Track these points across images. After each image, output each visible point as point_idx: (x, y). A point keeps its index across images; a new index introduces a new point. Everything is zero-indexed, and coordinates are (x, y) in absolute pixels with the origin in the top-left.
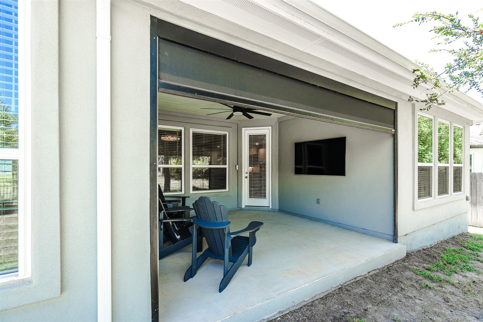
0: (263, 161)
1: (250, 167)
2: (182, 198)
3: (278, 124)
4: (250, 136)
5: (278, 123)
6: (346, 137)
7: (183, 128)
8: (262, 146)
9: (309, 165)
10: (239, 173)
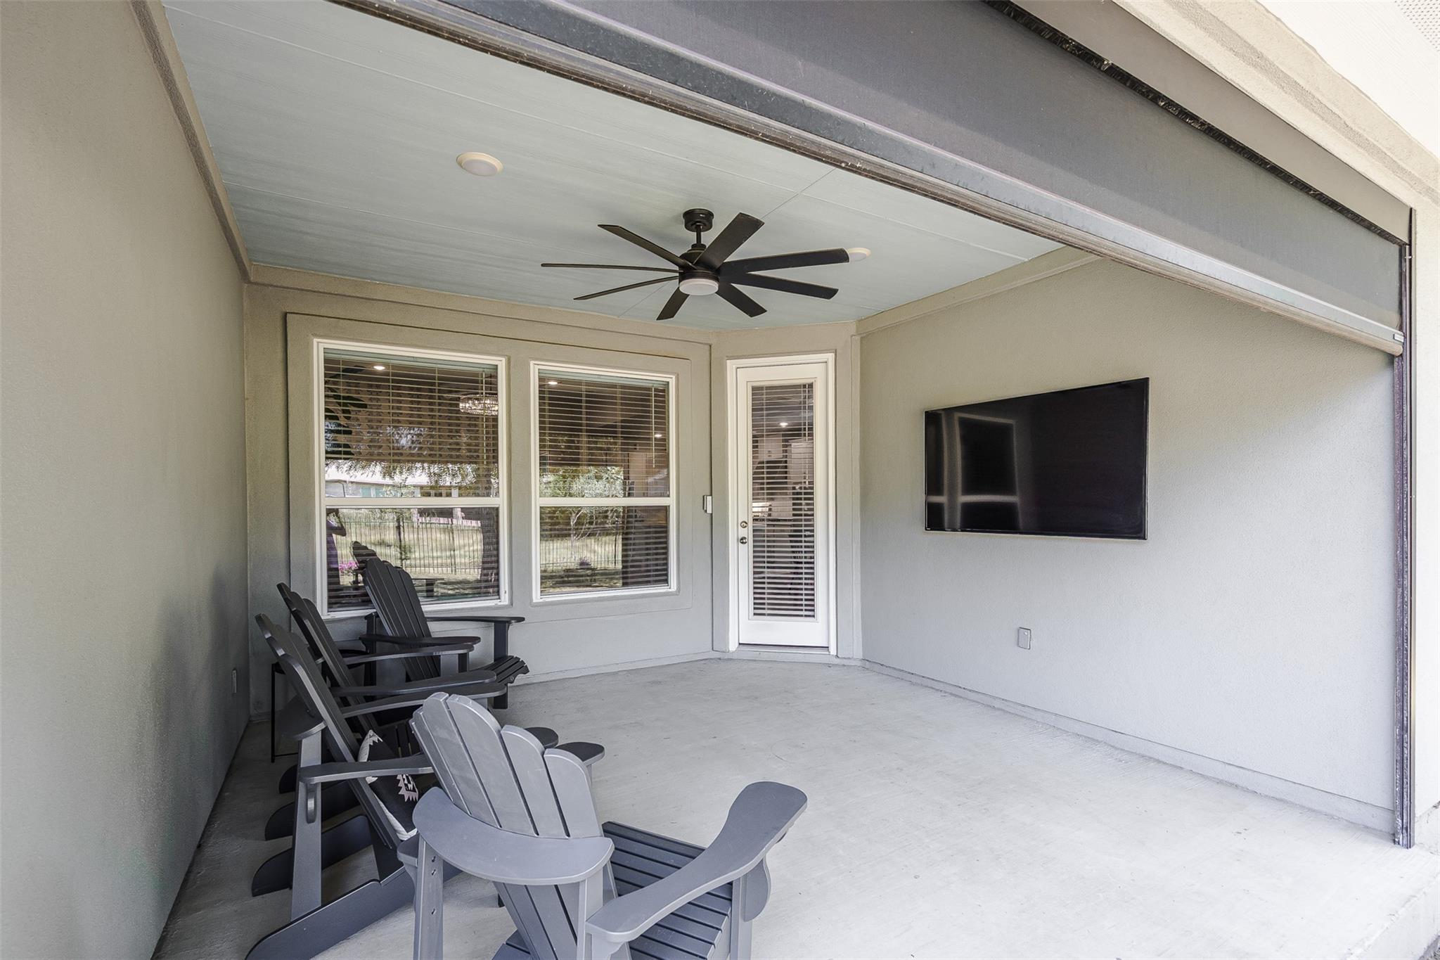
0: (803, 481)
1: (755, 504)
2: (493, 624)
3: (859, 342)
4: (754, 389)
5: (858, 338)
6: (1147, 380)
7: (504, 359)
8: (800, 430)
9: (968, 490)
10: (715, 525)
